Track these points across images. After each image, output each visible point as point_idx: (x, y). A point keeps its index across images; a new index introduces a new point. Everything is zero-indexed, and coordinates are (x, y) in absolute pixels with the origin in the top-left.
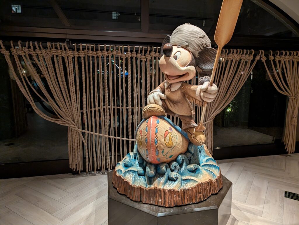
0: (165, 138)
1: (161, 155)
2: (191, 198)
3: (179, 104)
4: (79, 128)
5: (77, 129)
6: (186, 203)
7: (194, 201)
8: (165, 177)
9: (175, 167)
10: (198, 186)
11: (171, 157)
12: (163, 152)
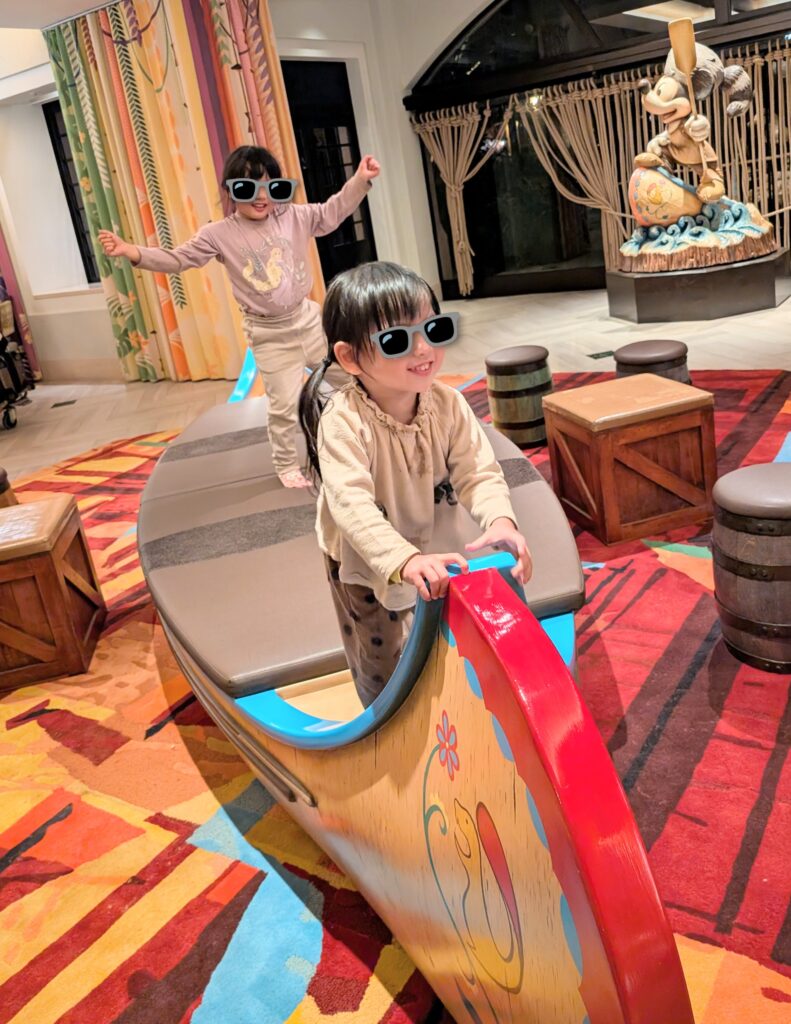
0: (648, 192)
1: (645, 213)
2: (679, 263)
3: (685, 150)
4: (616, 211)
5: (613, 212)
6: (673, 268)
7: (683, 267)
8: (658, 241)
9: (674, 232)
10: (689, 249)
11: (665, 217)
12: (647, 209)
